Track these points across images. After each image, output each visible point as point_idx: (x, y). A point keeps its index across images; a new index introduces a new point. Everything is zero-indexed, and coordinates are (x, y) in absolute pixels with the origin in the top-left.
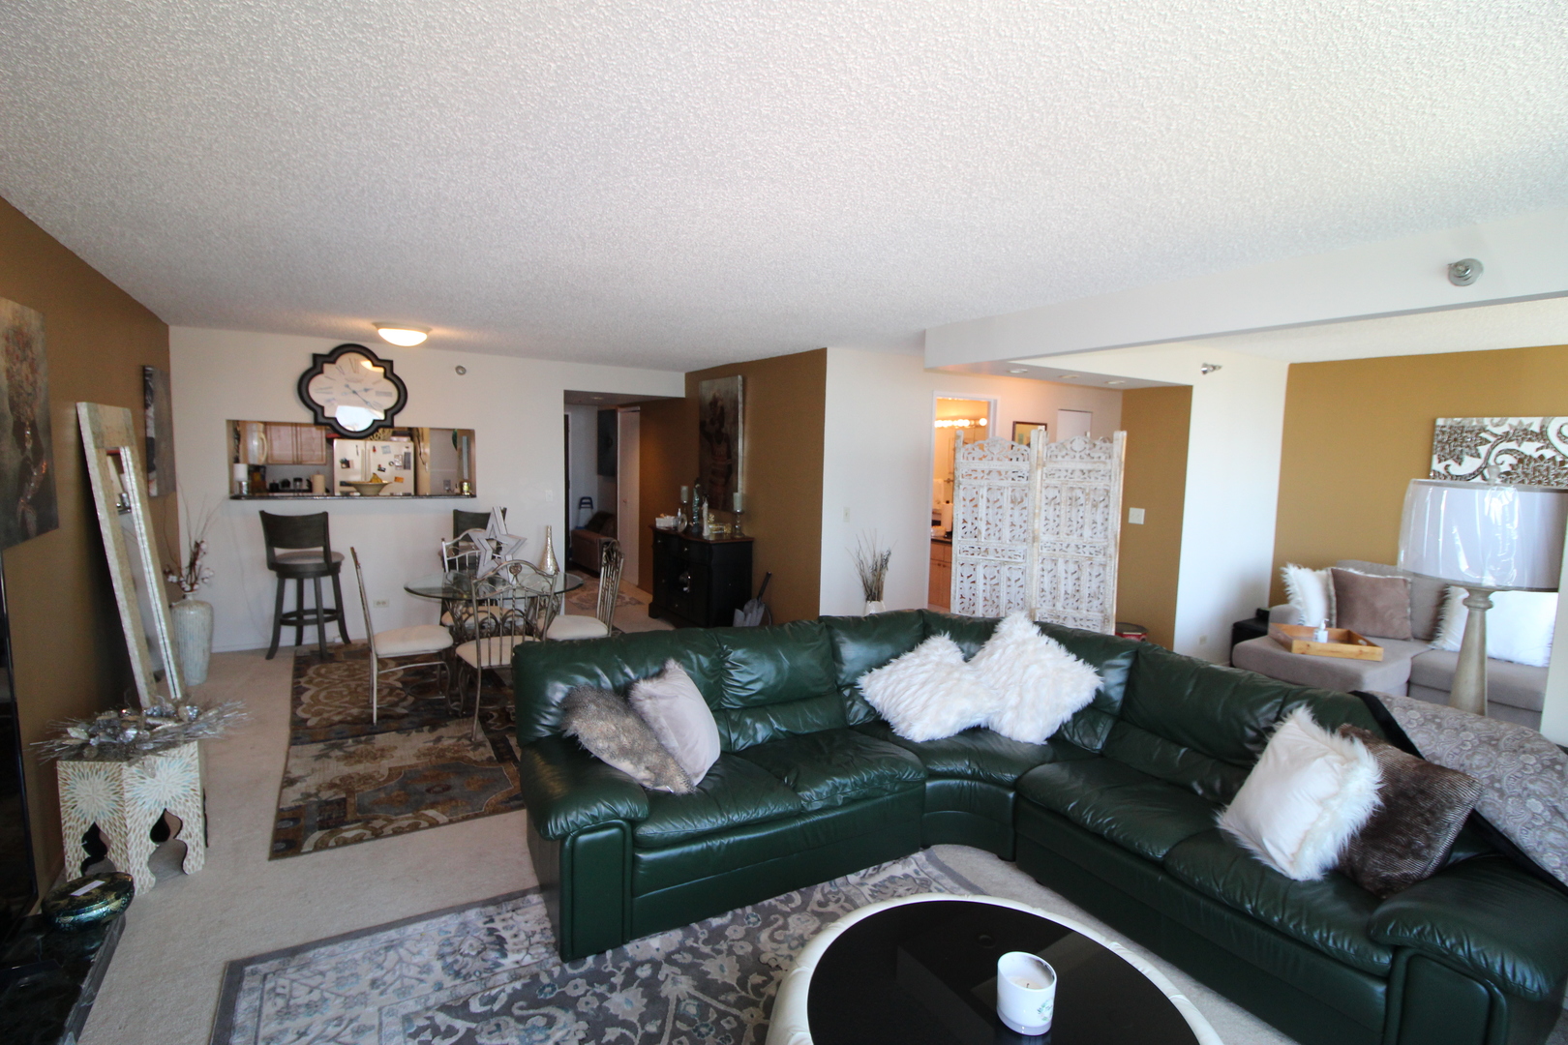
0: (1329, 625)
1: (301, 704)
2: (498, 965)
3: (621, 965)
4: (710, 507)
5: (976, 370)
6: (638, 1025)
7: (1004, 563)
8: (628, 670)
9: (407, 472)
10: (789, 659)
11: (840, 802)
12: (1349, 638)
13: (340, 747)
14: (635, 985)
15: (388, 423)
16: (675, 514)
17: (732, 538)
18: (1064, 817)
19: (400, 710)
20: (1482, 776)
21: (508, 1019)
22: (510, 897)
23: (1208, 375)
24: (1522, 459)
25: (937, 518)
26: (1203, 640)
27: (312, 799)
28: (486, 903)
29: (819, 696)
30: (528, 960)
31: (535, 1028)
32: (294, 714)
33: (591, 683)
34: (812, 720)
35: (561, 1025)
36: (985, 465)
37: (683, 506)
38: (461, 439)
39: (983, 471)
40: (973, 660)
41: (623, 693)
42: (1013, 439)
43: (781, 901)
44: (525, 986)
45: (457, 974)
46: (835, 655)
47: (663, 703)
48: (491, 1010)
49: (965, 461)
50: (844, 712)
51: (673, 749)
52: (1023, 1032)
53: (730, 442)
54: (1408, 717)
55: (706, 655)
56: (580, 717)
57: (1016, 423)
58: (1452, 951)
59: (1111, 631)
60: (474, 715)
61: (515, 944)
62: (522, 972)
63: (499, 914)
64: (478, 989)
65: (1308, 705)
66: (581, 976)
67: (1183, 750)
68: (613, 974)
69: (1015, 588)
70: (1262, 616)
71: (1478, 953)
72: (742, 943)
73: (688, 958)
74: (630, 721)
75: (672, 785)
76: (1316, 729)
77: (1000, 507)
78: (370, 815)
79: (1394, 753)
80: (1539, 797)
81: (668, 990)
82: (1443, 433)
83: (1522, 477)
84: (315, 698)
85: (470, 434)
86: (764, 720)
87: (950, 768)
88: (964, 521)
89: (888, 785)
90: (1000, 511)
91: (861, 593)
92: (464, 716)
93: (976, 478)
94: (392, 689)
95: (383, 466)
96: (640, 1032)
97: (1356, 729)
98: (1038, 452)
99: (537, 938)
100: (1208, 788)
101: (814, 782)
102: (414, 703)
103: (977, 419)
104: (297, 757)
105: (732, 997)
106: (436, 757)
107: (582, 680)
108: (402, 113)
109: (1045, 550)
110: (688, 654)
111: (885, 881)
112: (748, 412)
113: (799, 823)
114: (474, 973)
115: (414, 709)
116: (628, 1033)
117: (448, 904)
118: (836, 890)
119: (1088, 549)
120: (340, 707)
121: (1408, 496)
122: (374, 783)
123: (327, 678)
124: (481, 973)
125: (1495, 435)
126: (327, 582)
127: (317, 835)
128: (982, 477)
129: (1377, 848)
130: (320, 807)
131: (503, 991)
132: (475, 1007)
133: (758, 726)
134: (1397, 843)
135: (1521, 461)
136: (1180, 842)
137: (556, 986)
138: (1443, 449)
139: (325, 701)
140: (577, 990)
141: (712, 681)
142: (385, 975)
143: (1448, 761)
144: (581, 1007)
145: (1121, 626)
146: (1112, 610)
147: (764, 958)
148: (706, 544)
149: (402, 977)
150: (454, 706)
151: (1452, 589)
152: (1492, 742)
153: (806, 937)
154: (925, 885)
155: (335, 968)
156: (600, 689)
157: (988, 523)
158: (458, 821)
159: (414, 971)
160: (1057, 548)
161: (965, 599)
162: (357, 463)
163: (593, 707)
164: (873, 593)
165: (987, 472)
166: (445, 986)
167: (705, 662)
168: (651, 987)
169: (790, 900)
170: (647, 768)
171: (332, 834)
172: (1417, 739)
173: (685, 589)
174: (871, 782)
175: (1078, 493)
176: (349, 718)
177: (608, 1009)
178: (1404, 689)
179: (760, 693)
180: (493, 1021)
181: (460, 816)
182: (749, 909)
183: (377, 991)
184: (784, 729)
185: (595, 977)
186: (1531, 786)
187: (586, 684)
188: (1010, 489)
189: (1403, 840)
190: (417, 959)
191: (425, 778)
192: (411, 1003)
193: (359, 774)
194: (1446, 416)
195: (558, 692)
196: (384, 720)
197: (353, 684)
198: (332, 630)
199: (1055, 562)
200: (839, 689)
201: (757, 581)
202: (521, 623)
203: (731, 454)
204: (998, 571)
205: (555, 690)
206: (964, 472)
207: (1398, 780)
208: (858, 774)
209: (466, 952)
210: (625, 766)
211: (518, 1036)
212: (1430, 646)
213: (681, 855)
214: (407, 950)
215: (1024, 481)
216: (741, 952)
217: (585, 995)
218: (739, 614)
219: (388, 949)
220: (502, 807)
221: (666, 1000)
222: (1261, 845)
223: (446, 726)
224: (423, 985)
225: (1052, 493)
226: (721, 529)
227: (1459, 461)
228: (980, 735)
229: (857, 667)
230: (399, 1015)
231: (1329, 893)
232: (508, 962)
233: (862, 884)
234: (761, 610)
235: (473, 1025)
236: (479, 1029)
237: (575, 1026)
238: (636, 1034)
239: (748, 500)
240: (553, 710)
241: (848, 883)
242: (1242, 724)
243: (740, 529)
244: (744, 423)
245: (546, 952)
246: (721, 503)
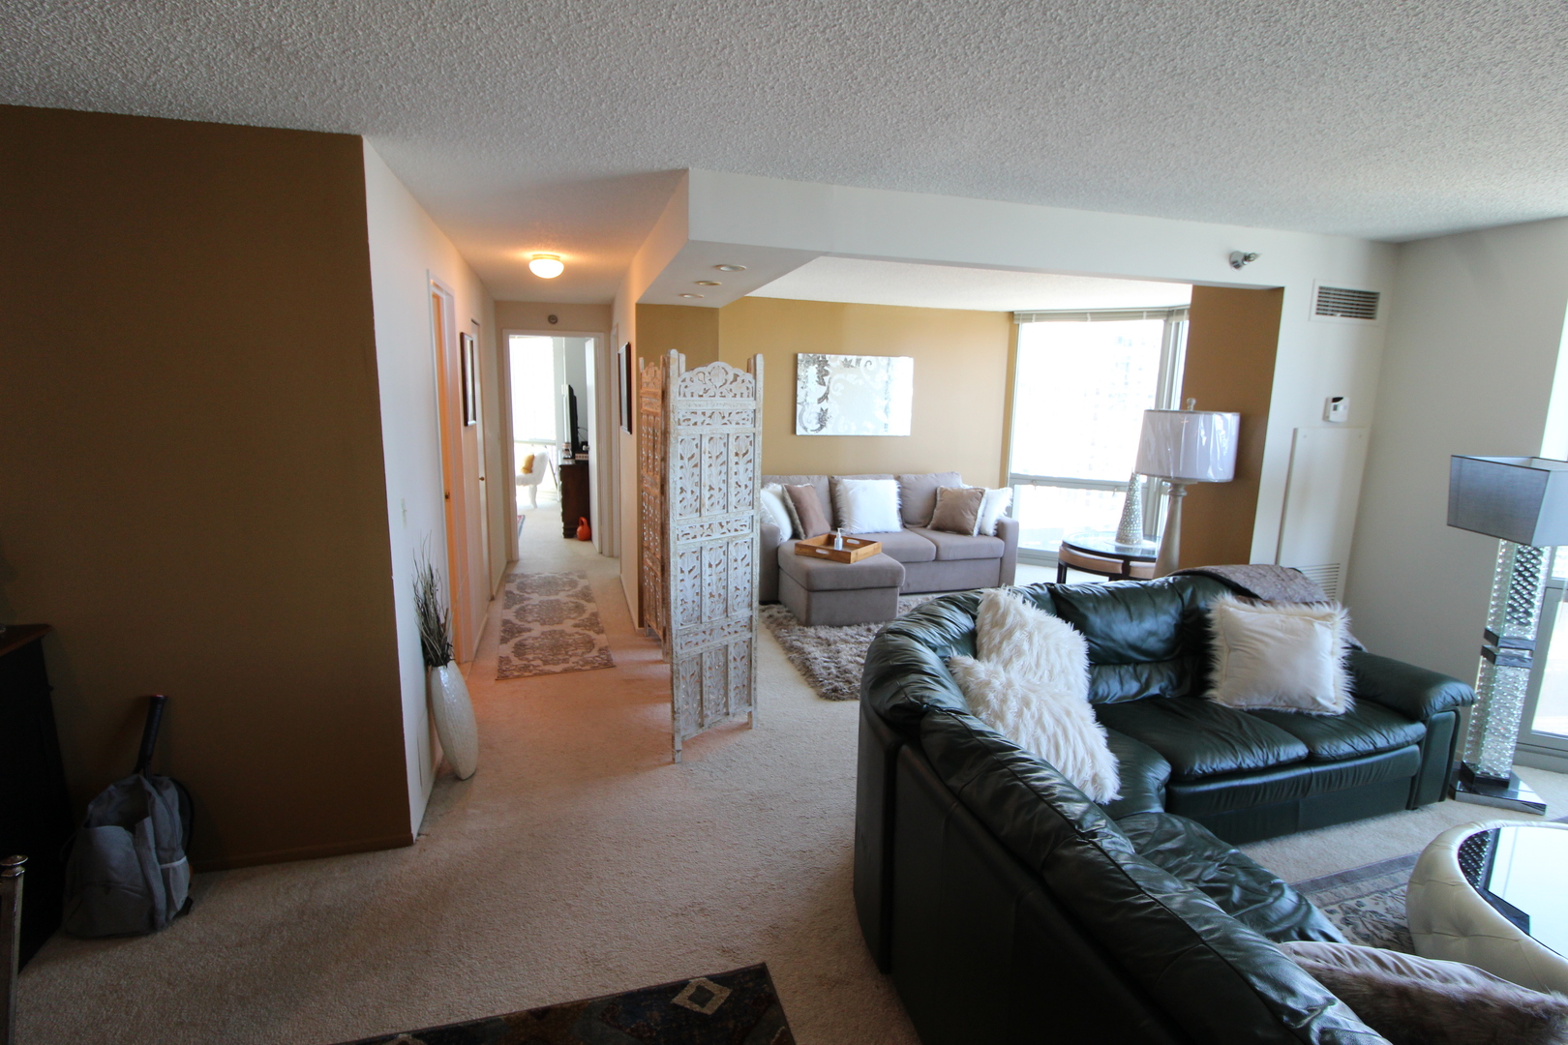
39: (704, 414)
49: (681, 398)
136: (1292, 733)
165: (708, 414)
206: (680, 416)
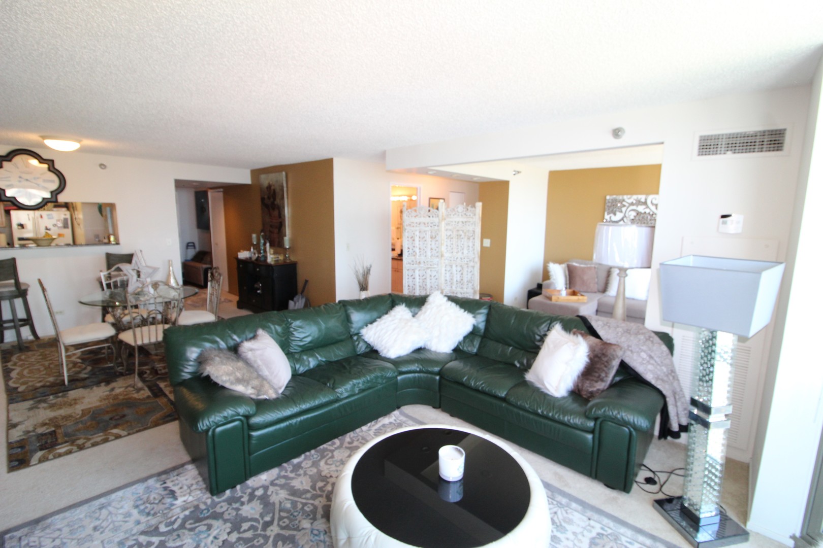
0: (566, 288)
1: (11, 379)
2: (173, 505)
3: (246, 491)
4: (271, 246)
5: (409, 171)
6: (260, 519)
7: (428, 268)
8: (235, 337)
9: (66, 230)
10: (325, 323)
11: (357, 392)
12: (574, 293)
13: (45, 401)
14: (255, 500)
15: (54, 200)
16: (249, 250)
17: (285, 262)
18: (462, 384)
19: (83, 375)
20: (625, 345)
21: (184, 531)
22: (174, 468)
23: (516, 175)
24: (638, 213)
25: (393, 248)
26: (516, 299)
27: (31, 434)
28: (159, 474)
29: (341, 341)
30: (191, 499)
31: (200, 532)
32: (7, 385)
33: (214, 346)
34: (338, 353)
35: (216, 527)
36: (417, 220)
37: (254, 245)
38: (105, 210)
40: (417, 316)
41: (235, 350)
42: (429, 206)
43: (330, 445)
44: (191, 512)
45: (148, 514)
46: (348, 319)
47: (258, 352)
48: (173, 528)
49: (407, 218)
50: (354, 348)
51: (266, 376)
52: (451, 480)
53: (280, 209)
54: (597, 324)
55: (279, 325)
56: (211, 365)
57: (430, 198)
58: (616, 417)
59: (477, 297)
60: (134, 373)
61: (181, 492)
62: (188, 505)
63: (169, 479)
64: (163, 519)
65: (560, 322)
66: (224, 501)
67: (511, 348)
68: (242, 497)
69: (433, 280)
70: (540, 286)
71: (625, 416)
72: (311, 469)
73: (283, 481)
74: (240, 364)
75: (267, 395)
76: (563, 333)
77: (425, 241)
78: (74, 438)
79: (593, 339)
80: (645, 351)
81: (274, 499)
82: (609, 202)
83: (638, 221)
84: (21, 375)
85: (112, 206)
86: (313, 356)
87: (409, 369)
88: (408, 248)
89: (380, 380)
90: (426, 242)
91: (357, 287)
92: (127, 375)
93: (413, 226)
94: (75, 364)
95: (49, 227)
96: (261, 522)
97: (579, 331)
98: (442, 213)
99: (194, 487)
100: (522, 364)
101: (343, 383)
102: (91, 371)
103: (410, 196)
104: (15, 410)
105: (309, 495)
106: (113, 400)
107: (208, 345)
108: (75, 9)
109: (446, 261)
110: (269, 325)
111: (380, 427)
112: (289, 192)
113: (337, 405)
114: (159, 512)
115: (93, 373)
116: (254, 524)
117: (136, 478)
118: (357, 435)
119: (466, 260)
120: (39, 378)
121: (597, 230)
122: (73, 419)
123: (27, 361)
124: (163, 511)
125: (628, 203)
126: (18, 302)
127: (40, 454)
128: (416, 226)
129: (587, 379)
130: (38, 437)
131: (178, 517)
132: (163, 528)
133: (310, 359)
134: (595, 376)
135: (638, 214)
136: (512, 388)
137: (210, 509)
138: (609, 209)
139: (29, 375)
140: (222, 509)
141: (283, 339)
142: (102, 522)
143: (612, 341)
144: (226, 516)
145: (482, 295)
146: (478, 288)
147: (323, 474)
148: (269, 266)
149: (113, 522)
150: (119, 369)
151: (613, 270)
152: (628, 331)
153: (344, 460)
154: (400, 425)
155: (68, 525)
156: (220, 349)
157: (420, 249)
158: (134, 433)
159: (120, 518)
160: (452, 259)
161: (411, 286)
162: (29, 225)
163: (217, 359)
164: (363, 287)
165: (418, 223)
166: (142, 521)
167: (279, 329)
168: (264, 499)
169: (334, 443)
170: (253, 388)
171: (50, 452)
172: (601, 333)
173: (259, 292)
174: (372, 380)
175: (461, 233)
176: (48, 384)
177: (241, 515)
178: (595, 313)
179: (310, 342)
180: (175, 534)
181: (135, 430)
182: (313, 452)
183: (98, 533)
184: (324, 360)
185: (230, 501)
186: (642, 348)
187: (211, 347)
188: (430, 232)
189: (597, 375)
190: (121, 511)
191: (107, 412)
192: (122, 534)
193: (61, 416)
194: (611, 195)
195: (193, 353)
196: (73, 382)
197: (47, 363)
198: (26, 332)
199: (451, 266)
200: (351, 337)
201: (300, 285)
202: (159, 317)
203: (281, 216)
204: (426, 272)
205: (192, 352)
206: (407, 224)
207: (594, 351)
208: (365, 377)
209: (152, 502)
210: (240, 388)
211: (191, 538)
212: (604, 294)
213: (275, 430)
214: (114, 507)
215: (436, 228)
216: (311, 473)
217: (227, 510)
218: (291, 303)
219: (100, 509)
220: (161, 422)
221: (274, 504)
222: (543, 384)
223: (116, 381)
224: (127, 524)
225: (449, 233)
226: (278, 257)
227: (615, 214)
228: (422, 351)
229: (360, 324)
230: (115, 542)
231: (570, 400)
232: (179, 502)
233: (369, 430)
234: (304, 300)
235: (163, 538)
236: (167, 539)
237: (224, 527)
238: (259, 522)
239: (292, 241)
240: (191, 363)
241: (362, 431)
242: (534, 334)
243: (289, 257)
244: (288, 198)
245: (201, 493)
246: (277, 243)
